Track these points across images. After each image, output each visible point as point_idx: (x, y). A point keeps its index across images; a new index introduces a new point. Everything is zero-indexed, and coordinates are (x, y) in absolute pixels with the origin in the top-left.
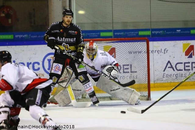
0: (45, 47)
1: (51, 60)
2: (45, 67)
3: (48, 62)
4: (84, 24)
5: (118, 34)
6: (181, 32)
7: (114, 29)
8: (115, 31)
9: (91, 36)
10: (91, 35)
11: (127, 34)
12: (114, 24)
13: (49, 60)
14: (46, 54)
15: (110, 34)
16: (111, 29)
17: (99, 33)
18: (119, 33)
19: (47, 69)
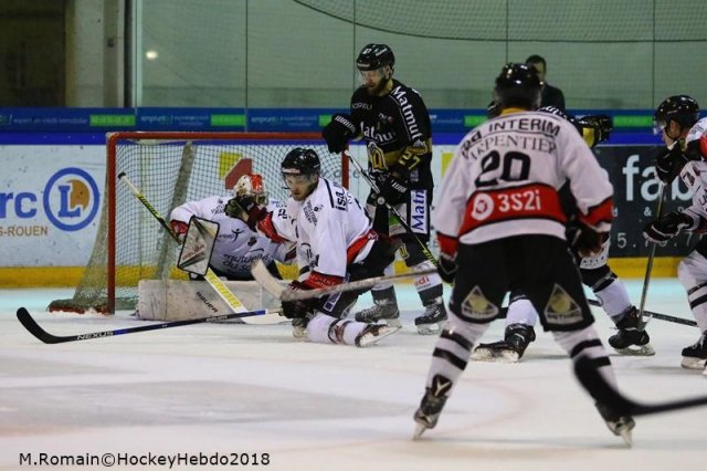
0: (52, 150)
1: (68, 188)
2: (51, 208)
3: (59, 193)
4: (166, 89)
5: (261, 120)
6: (439, 121)
7: (249, 107)
8: (253, 113)
9: (185, 124)
10: (185, 121)
11: (286, 122)
12: (250, 92)
13: (64, 190)
14: (56, 171)
15: (240, 120)
16: (241, 105)
17: (206, 118)
18: (265, 119)
19: (56, 215)
